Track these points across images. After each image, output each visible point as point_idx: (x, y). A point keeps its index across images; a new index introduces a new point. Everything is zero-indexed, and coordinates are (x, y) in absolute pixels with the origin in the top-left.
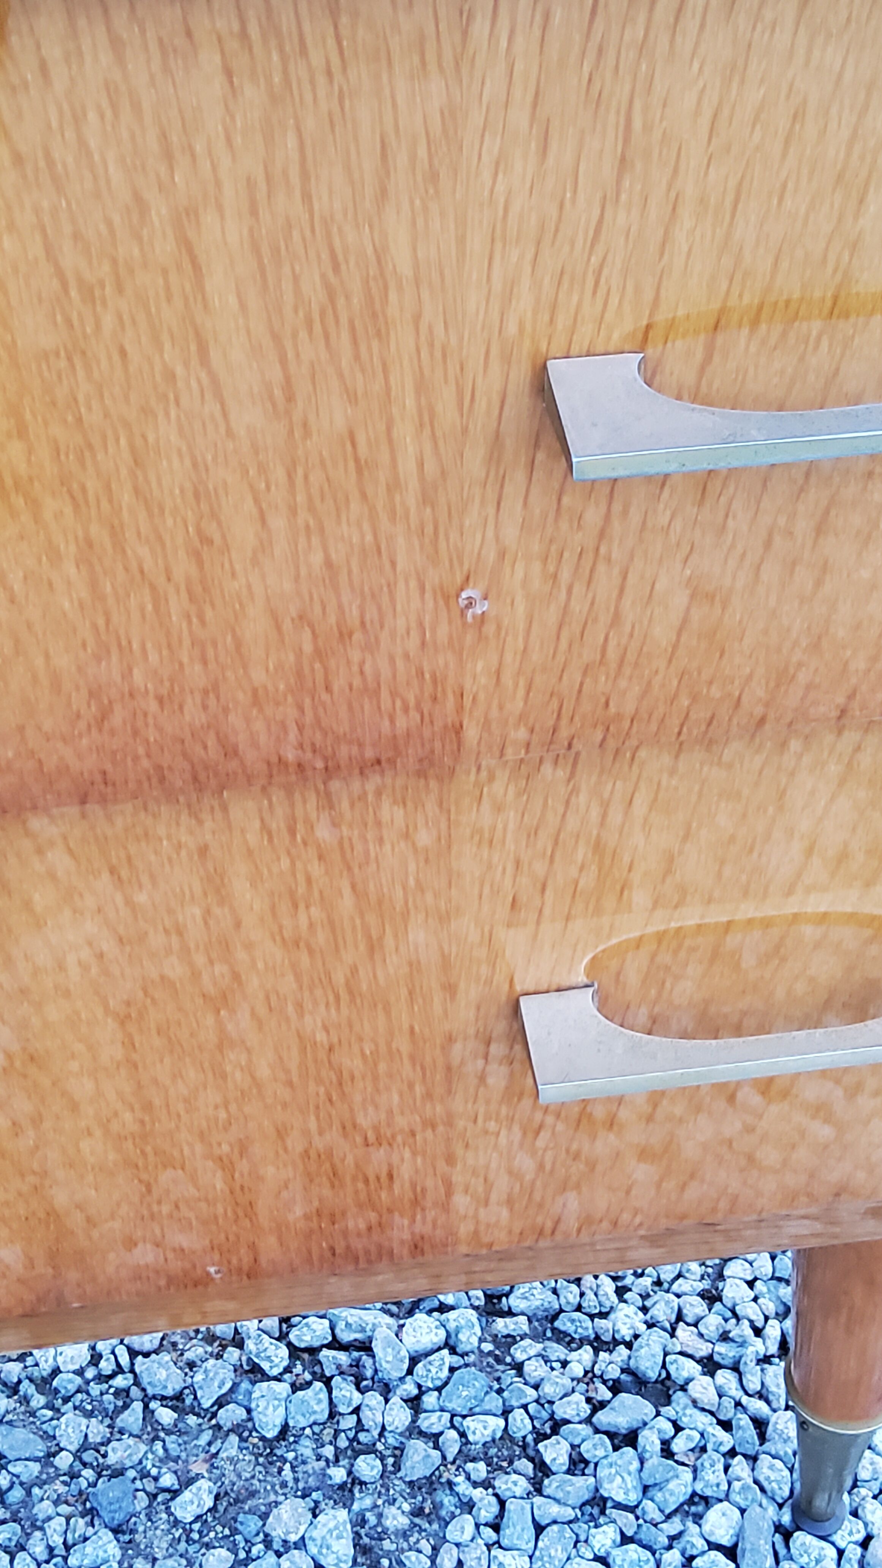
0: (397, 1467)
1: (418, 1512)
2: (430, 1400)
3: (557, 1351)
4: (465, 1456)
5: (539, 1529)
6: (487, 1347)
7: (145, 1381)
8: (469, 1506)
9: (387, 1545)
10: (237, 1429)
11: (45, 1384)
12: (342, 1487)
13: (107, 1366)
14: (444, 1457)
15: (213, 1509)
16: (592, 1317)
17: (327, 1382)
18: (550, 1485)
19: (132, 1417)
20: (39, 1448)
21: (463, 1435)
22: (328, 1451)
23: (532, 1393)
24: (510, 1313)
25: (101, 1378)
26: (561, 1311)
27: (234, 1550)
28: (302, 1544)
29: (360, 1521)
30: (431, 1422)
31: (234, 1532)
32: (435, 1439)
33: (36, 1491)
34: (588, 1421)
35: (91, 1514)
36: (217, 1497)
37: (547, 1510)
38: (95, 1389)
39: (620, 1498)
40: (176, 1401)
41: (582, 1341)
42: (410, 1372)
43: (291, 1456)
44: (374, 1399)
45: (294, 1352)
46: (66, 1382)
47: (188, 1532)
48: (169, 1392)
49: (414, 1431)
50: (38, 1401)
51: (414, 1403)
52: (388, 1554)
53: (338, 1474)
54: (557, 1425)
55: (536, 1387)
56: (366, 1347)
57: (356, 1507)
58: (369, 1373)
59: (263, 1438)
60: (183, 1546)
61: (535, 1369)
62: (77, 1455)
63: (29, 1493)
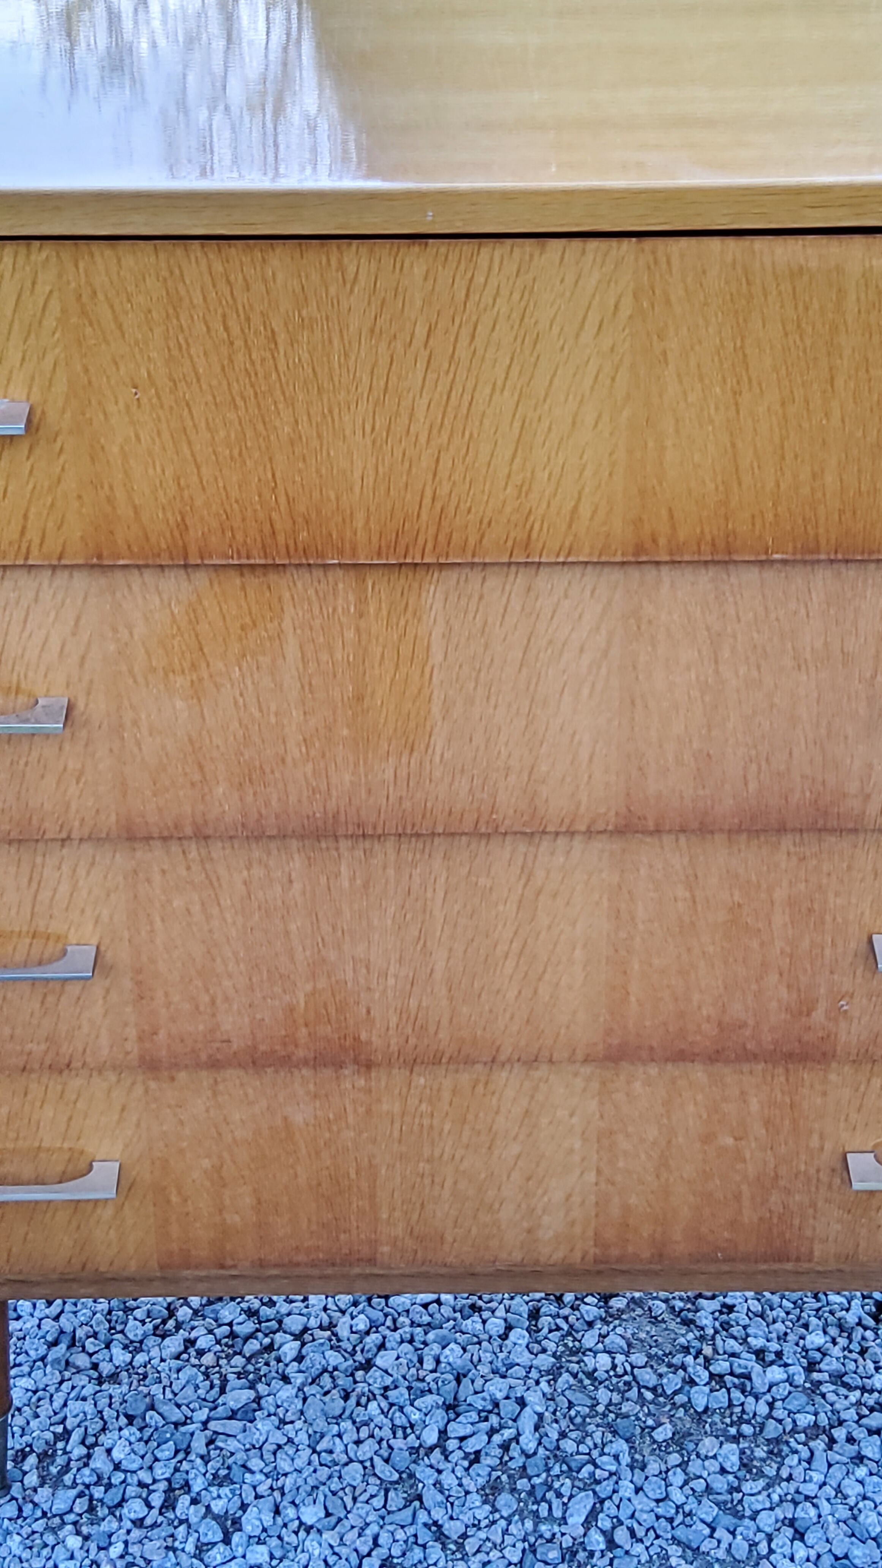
0: (761, 1431)
1: (771, 1452)
2: (779, 1404)
3: (843, 1391)
4: (794, 1431)
5: (830, 1466)
6: (808, 1385)
7: (639, 1378)
8: (796, 1452)
9: (755, 1463)
10: (682, 1406)
11: (590, 1375)
12: (734, 1437)
13: (620, 1370)
14: (784, 1430)
15: (672, 1439)
16: (861, 1378)
17: (728, 1390)
18: (836, 1447)
19: (633, 1393)
20: (589, 1402)
21: (794, 1421)
22: (728, 1420)
23: (830, 1408)
24: (820, 1371)
25: (616, 1376)
26: (846, 1373)
27: (682, 1456)
28: (715, 1457)
29: (742, 1452)
30: (779, 1413)
31: (682, 1449)
32: (780, 1421)
33: (588, 1420)
34: (857, 1422)
35: (615, 1433)
36: (674, 1434)
37: (833, 1457)
38: (614, 1380)
39: (870, 1455)
40: (654, 1390)
41: (857, 1388)
42: (769, 1391)
43: (709, 1420)
44: (751, 1400)
45: (712, 1376)
46: (600, 1374)
47: (660, 1447)
48: (650, 1385)
49: (769, 1416)
50: (587, 1382)
51: (771, 1405)
52: (755, 1467)
53: (733, 1431)
54: (841, 1423)
55: (832, 1405)
56: (748, 1377)
57: (741, 1446)
58: (749, 1389)
59: (696, 1411)
60: (657, 1452)
61: (831, 1397)
62: (607, 1406)
63: (584, 1420)
